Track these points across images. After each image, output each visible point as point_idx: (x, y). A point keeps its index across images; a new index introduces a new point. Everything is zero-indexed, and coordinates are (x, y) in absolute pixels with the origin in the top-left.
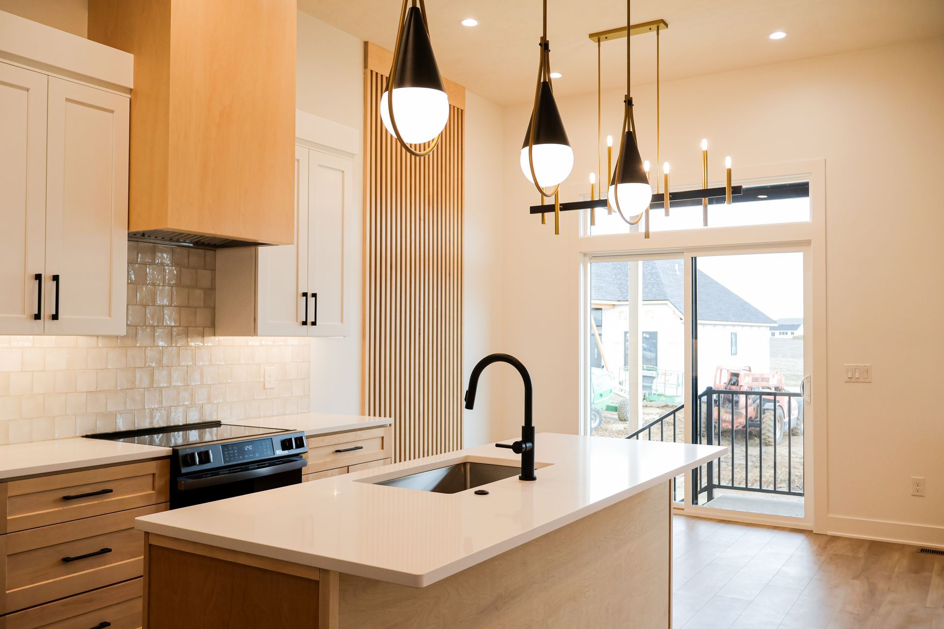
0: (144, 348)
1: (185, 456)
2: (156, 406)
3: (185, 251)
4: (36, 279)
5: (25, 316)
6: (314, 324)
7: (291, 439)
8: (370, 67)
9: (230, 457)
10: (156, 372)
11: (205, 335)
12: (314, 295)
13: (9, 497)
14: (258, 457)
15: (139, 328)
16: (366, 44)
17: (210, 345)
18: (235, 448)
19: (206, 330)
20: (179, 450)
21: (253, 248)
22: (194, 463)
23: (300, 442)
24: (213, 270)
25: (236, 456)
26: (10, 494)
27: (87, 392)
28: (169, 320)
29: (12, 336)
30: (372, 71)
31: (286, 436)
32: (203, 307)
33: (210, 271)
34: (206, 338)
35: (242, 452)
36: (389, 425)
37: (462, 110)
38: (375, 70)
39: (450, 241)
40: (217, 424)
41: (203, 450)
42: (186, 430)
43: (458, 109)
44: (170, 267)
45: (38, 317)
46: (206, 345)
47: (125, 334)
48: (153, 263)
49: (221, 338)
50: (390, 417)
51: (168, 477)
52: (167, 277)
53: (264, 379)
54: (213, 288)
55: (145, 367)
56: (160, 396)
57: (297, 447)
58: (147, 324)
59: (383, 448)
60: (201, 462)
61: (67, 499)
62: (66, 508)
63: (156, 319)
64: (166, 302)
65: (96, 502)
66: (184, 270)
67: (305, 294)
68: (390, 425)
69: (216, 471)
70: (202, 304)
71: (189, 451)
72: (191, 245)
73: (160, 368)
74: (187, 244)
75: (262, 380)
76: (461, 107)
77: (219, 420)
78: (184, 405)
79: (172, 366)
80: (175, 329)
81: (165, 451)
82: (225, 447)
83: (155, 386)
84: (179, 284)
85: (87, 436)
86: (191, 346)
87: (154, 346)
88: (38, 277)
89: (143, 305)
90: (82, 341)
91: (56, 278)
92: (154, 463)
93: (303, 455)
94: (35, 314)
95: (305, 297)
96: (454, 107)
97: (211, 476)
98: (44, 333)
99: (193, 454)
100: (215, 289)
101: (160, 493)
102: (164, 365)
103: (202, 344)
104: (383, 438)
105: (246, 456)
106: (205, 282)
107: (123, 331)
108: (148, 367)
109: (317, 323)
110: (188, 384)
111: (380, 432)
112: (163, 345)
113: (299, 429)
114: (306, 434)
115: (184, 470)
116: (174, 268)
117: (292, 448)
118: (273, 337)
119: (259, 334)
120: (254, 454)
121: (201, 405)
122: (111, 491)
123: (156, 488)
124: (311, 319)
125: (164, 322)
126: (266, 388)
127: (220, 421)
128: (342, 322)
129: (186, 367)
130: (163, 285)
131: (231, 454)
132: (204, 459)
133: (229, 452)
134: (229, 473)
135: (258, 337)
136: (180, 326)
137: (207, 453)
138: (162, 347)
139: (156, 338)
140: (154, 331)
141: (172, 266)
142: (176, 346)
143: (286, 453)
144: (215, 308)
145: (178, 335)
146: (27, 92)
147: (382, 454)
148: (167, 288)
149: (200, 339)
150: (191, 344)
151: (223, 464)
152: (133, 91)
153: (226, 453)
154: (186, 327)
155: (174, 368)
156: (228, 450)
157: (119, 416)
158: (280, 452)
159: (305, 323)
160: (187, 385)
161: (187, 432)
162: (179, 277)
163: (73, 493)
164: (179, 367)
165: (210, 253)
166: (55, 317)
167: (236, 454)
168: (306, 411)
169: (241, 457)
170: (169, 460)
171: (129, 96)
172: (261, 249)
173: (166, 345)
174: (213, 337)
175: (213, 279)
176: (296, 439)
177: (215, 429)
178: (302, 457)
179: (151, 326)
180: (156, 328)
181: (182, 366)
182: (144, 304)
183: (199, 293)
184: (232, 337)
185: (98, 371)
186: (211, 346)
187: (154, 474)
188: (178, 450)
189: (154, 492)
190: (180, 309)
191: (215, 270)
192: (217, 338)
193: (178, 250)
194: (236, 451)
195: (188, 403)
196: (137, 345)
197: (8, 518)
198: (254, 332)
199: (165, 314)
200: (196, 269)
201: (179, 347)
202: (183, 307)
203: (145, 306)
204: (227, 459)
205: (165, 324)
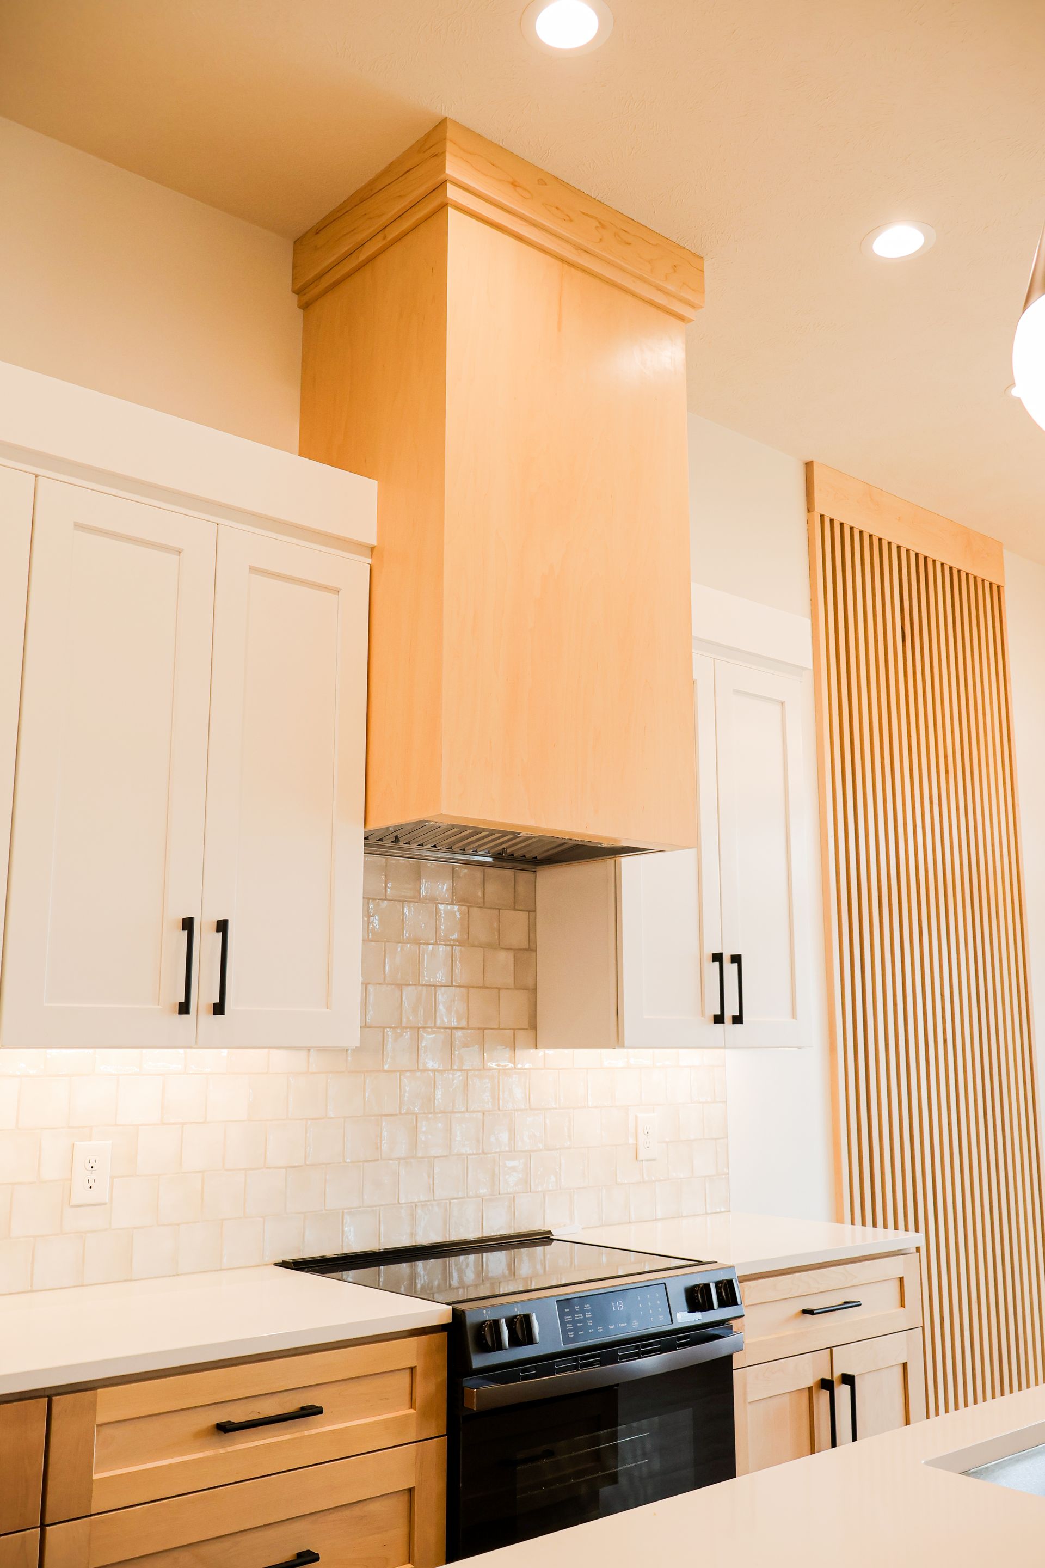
0: (398, 1074)
1: (480, 1326)
2: (422, 1198)
3: (478, 873)
4: (184, 929)
5: (160, 1007)
6: (738, 1020)
7: (707, 1286)
8: (819, 509)
9: (576, 1330)
10: (423, 1126)
11: (516, 1049)
12: (736, 959)
13: (99, 1426)
14: (636, 1328)
15: (389, 1033)
16: (809, 466)
17: (527, 1066)
18: (587, 1307)
19: (521, 1035)
20: (467, 1313)
21: (610, 862)
22: (499, 1346)
23: (728, 1295)
24: (532, 911)
25: (590, 1327)
26: (100, 1420)
27: (286, 1168)
28: (445, 1017)
29: (144, 1051)
30: (822, 516)
31: (697, 1277)
32: (512, 986)
33: (527, 913)
34: (519, 1052)
35: (602, 1318)
36: (915, 1250)
37: (998, 587)
38: (828, 515)
39: (993, 845)
40: (544, 1238)
41: (518, 1311)
42: (482, 1253)
43: (991, 584)
44: (449, 907)
45: (184, 1008)
46: (519, 1066)
47: (358, 1045)
48: (417, 899)
49: (550, 1052)
50: (917, 1230)
51: (444, 1374)
52: (443, 927)
53: (636, 1139)
54: (531, 948)
55: (400, 1114)
56: (429, 1177)
57: (723, 1304)
58: (404, 1025)
59: (903, 1305)
60: (515, 1342)
61: (225, 1428)
62: (221, 1451)
63: (421, 1012)
64: (441, 977)
65: (288, 1437)
66: (475, 911)
67: (717, 958)
68: (918, 1250)
69: (545, 1364)
70: (510, 981)
71: (488, 1315)
72: (490, 860)
73: (430, 1116)
74: (481, 859)
75: (631, 1141)
76: (996, 581)
77: (547, 1229)
78: (477, 1196)
79: (453, 1112)
80: (459, 1034)
81: (438, 1313)
82: (564, 1303)
83: (420, 1155)
84: (466, 941)
85: (284, 1264)
86: (490, 1069)
87: (418, 1070)
88: (188, 924)
89: (398, 985)
90: (278, 1057)
91: (222, 926)
92: (413, 1341)
93: (733, 1323)
94: (180, 1003)
95: (717, 964)
96: (983, 580)
97: (535, 1376)
98: (196, 1043)
99: (496, 1323)
100: (536, 951)
101: (425, 1414)
102: (437, 1111)
103: (511, 1065)
104: (901, 1280)
105: (611, 1327)
106: (517, 937)
107: (353, 1039)
108: (406, 1114)
109: (744, 1019)
110: (485, 1151)
111: (895, 1267)
112: (436, 1066)
113: (723, 1261)
114: (740, 1272)
115: (478, 1361)
116: (456, 908)
117: (711, 1308)
118: (651, 1050)
119: (626, 1044)
120: (629, 1321)
121: (512, 1196)
122: (317, 1411)
123: (418, 1402)
124: (731, 1010)
125: (438, 1018)
126: (640, 1157)
127: (550, 1232)
128: (794, 1016)
129: (480, 1115)
130: (436, 944)
131: (579, 1321)
132: (520, 1336)
133: (573, 1317)
134: (576, 1368)
135: (625, 1050)
136: (468, 1028)
137: (527, 1318)
138: (434, 1071)
139: (422, 1052)
140: (418, 1040)
141: (452, 904)
142: (461, 1070)
143: (698, 1318)
144: (536, 989)
145: (466, 1045)
146: (176, 557)
147: (902, 1318)
148: (441, 948)
149: (507, 1053)
150: (489, 1064)
151: (562, 1347)
152: (376, 549)
153: (568, 1318)
154: (479, 1029)
155: (457, 1115)
156: (573, 1312)
157: (347, 1219)
158: (685, 1318)
159: (719, 1019)
160: (483, 1153)
161: (485, 1255)
162: (467, 927)
163: (238, 1415)
164: (467, 1115)
165: (524, 877)
166: (219, 1009)
167: (590, 1323)
168: (723, 1210)
169: (600, 1329)
170: (446, 1333)
171: (369, 561)
172: (626, 861)
173: (441, 1068)
174: (533, 1051)
175: (532, 928)
176: (718, 1284)
177: (539, 1249)
178: (731, 1327)
179: (411, 1028)
180: (421, 1031)
181: (473, 1112)
182: (398, 982)
183: (504, 958)
184: (571, 1050)
185: (309, 1122)
186: (529, 1069)
187: (412, 1369)
188: (463, 1312)
189: (412, 1411)
190: (468, 990)
191: (535, 911)
192: (540, 1052)
193: (464, 871)
194: (589, 1315)
195: (485, 1190)
196: (386, 1068)
197: (95, 1477)
198: (617, 1039)
199: (439, 1004)
200: (499, 909)
201: (468, 1070)
202: (473, 987)
203: (400, 986)
204: (571, 1335)
205: (438, 1023)
